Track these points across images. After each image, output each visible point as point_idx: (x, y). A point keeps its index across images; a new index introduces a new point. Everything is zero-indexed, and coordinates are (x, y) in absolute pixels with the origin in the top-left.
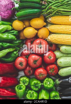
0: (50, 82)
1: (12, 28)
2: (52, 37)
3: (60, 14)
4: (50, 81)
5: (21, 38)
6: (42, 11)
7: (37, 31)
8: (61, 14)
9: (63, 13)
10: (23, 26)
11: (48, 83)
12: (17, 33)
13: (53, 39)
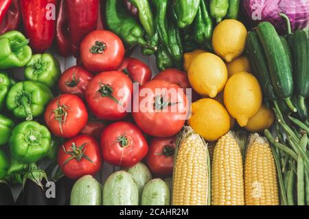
0: (35, 142)
1: (219, 20)
2: (196, 146)
3: (283, 169)
4: (40, 142)
5: (187, 56)
6: (286, 97)
7: (214, 93)
8: (283, 174)
9: (287, 178)
10: (230, 53)
11: (33, 138)
12: (204, 34)
13: (189, 149)
